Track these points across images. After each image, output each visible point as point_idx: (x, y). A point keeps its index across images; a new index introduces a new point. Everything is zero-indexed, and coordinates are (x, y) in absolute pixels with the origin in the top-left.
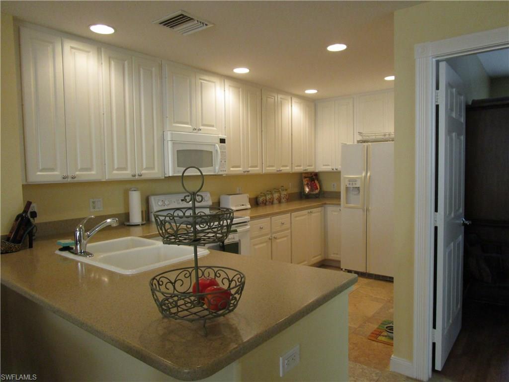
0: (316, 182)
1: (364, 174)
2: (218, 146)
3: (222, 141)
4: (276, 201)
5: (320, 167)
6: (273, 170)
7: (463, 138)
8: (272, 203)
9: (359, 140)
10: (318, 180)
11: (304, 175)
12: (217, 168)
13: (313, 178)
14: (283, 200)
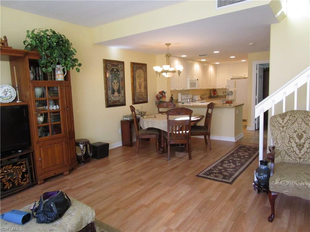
0: (216, 92)
1: (234, 89)
2: (197, 81)
3: (198, 80)
4: (205, 98)
5: (217, 87)
6: (206, 88)
7: (262, 79)
8: (204, 98)
9: (231, 78)
10: (216, 91)
11: (211, 90)
12: (197, 87)
13: (214, 91)
14: (207, 98)
